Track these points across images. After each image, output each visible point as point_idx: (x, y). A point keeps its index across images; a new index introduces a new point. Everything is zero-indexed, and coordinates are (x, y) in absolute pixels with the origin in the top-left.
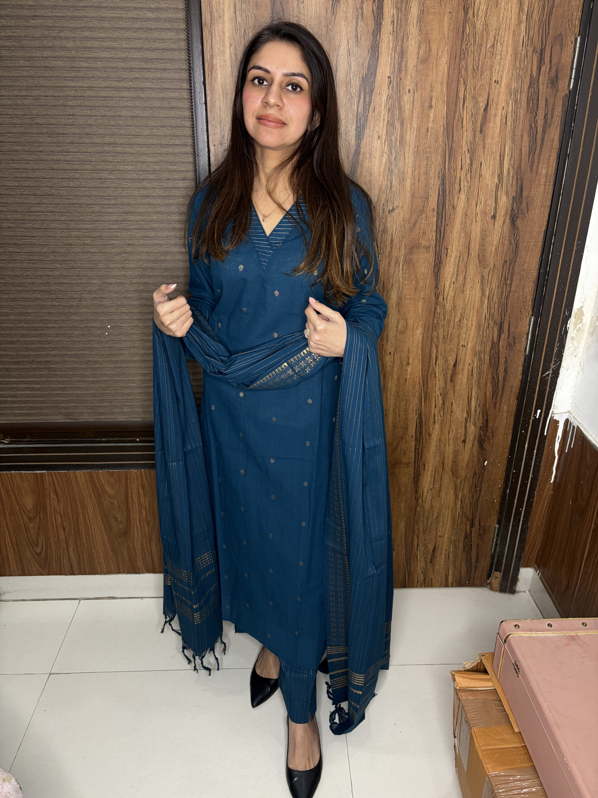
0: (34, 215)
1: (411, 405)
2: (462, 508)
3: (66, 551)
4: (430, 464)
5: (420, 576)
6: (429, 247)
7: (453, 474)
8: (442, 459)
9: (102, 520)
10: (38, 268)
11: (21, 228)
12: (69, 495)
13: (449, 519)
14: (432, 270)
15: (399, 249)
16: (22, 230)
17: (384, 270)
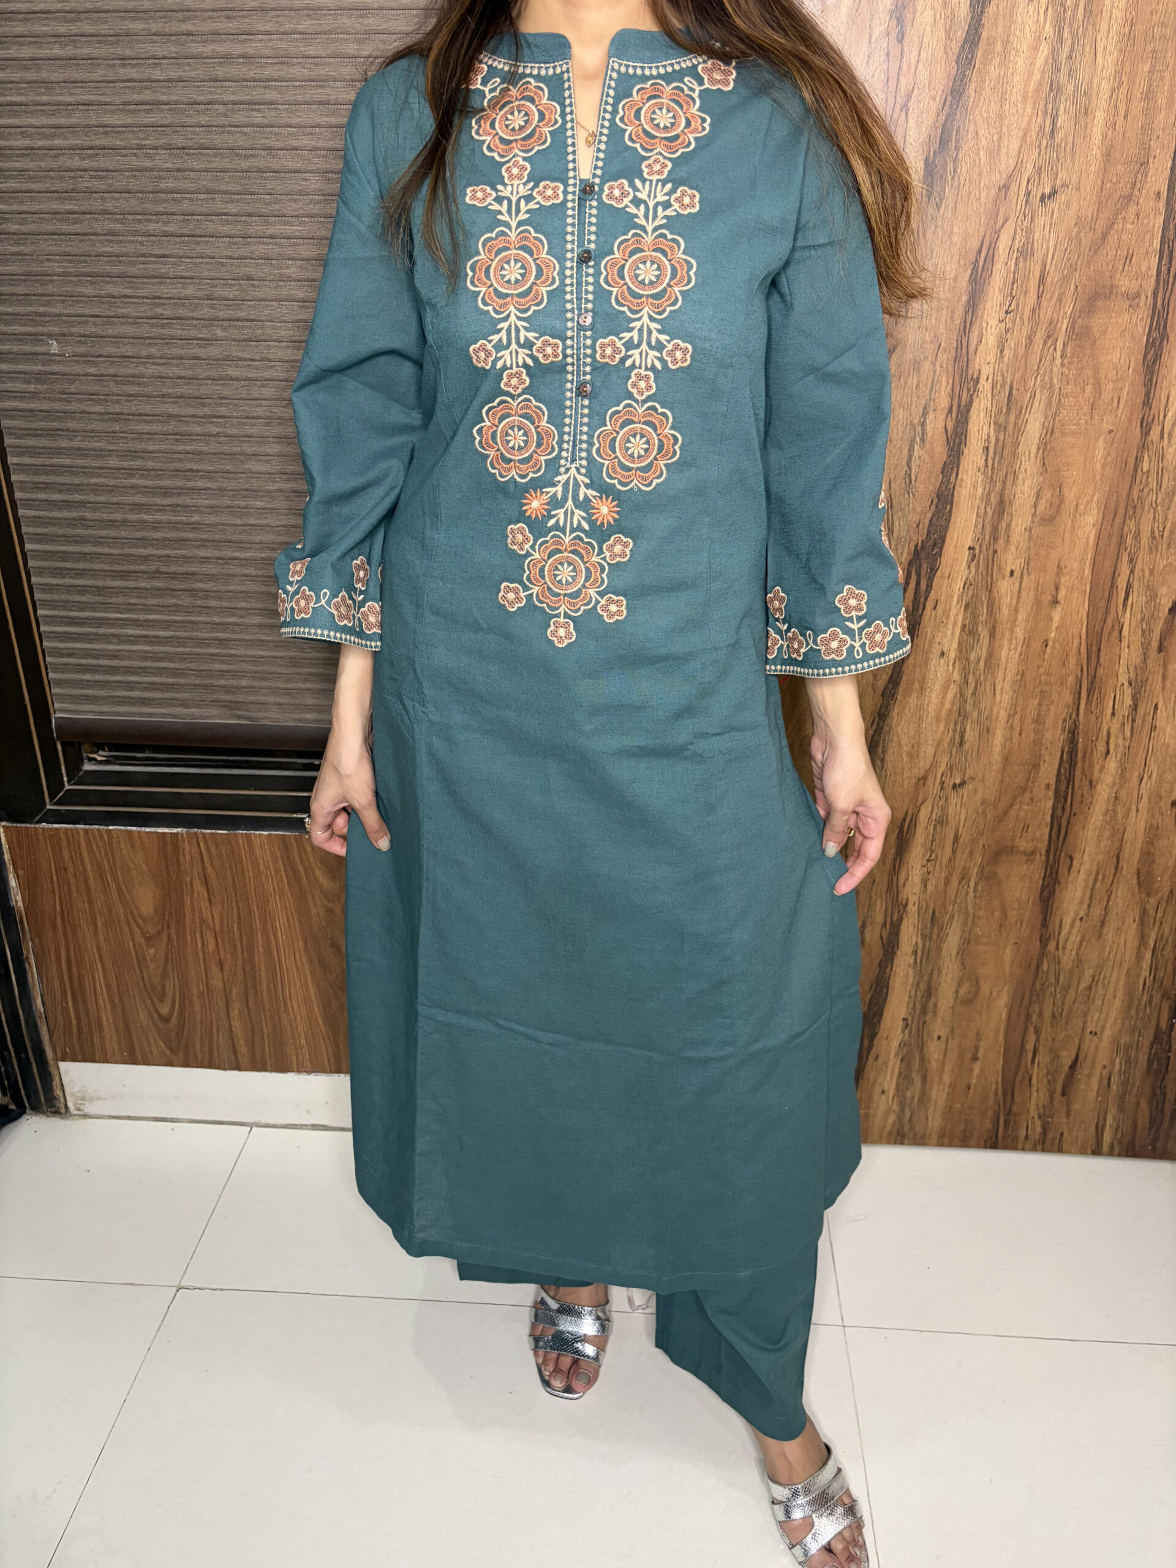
0: (167, 201)
1: (1053, 708)
2: (1154, 968)
3: (223, 1016)
4: (1086, 857)
5: (1034, 1124)
6: (1138, 295)
7: (1139, 882)
8: (1117, 845)
9: (306, 949)
10: (173, 337)
11: (136, 233)
12: (235, 888)
13: (1120, 994)
14: (1141, 357)
15: (1060, 300)
16: (139, 239)
17: (1015, 355)
